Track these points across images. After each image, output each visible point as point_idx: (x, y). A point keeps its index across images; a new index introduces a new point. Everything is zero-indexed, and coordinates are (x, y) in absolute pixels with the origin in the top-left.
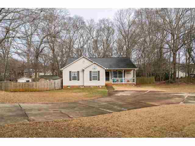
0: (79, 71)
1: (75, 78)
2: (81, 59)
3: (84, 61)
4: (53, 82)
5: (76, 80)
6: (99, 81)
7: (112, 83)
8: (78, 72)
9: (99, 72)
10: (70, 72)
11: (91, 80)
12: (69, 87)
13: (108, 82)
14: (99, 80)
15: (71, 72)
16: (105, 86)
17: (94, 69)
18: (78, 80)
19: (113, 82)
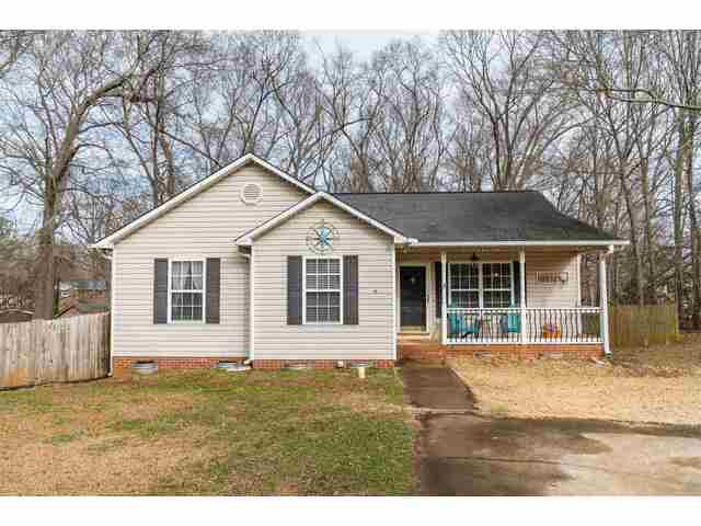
0: (217, 260)
1: (188, 308)
2: (237, 177)
3: (251, 192)
4: (54, 334)
5: (198, 316)
6: (356, 328)
7: (446, 341)
8: (214, 264)
9: (351, 262)
10: (160, 264)
11: (293, 319)
12: (146, 369)
13: (413, 336)
14: (352, 319)
15: (166, 261)
16: (399, 363)
17: (322, 240)
18: (214, 318)
19: (453, 334)
